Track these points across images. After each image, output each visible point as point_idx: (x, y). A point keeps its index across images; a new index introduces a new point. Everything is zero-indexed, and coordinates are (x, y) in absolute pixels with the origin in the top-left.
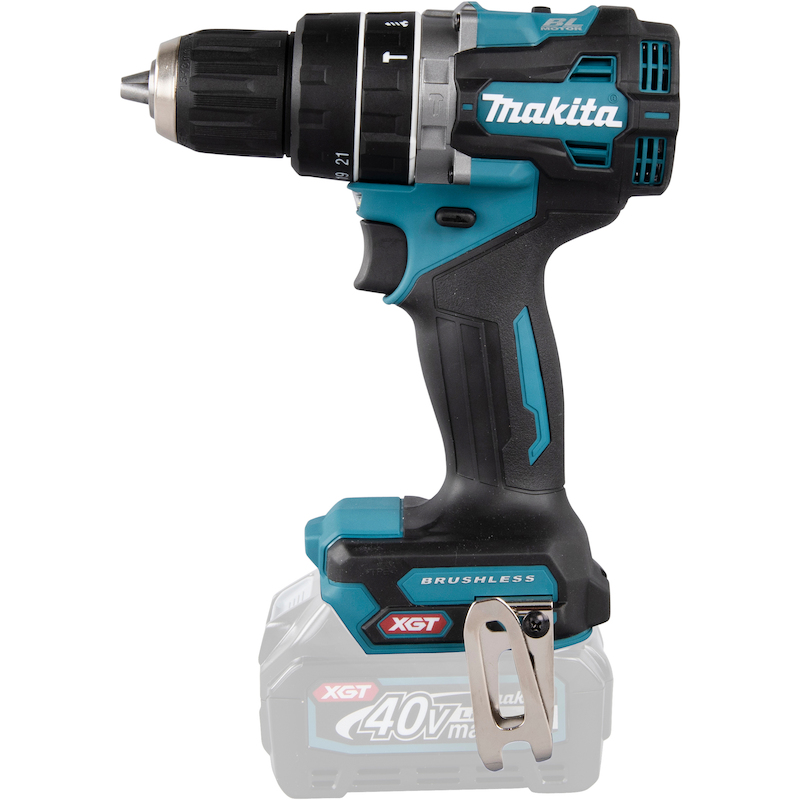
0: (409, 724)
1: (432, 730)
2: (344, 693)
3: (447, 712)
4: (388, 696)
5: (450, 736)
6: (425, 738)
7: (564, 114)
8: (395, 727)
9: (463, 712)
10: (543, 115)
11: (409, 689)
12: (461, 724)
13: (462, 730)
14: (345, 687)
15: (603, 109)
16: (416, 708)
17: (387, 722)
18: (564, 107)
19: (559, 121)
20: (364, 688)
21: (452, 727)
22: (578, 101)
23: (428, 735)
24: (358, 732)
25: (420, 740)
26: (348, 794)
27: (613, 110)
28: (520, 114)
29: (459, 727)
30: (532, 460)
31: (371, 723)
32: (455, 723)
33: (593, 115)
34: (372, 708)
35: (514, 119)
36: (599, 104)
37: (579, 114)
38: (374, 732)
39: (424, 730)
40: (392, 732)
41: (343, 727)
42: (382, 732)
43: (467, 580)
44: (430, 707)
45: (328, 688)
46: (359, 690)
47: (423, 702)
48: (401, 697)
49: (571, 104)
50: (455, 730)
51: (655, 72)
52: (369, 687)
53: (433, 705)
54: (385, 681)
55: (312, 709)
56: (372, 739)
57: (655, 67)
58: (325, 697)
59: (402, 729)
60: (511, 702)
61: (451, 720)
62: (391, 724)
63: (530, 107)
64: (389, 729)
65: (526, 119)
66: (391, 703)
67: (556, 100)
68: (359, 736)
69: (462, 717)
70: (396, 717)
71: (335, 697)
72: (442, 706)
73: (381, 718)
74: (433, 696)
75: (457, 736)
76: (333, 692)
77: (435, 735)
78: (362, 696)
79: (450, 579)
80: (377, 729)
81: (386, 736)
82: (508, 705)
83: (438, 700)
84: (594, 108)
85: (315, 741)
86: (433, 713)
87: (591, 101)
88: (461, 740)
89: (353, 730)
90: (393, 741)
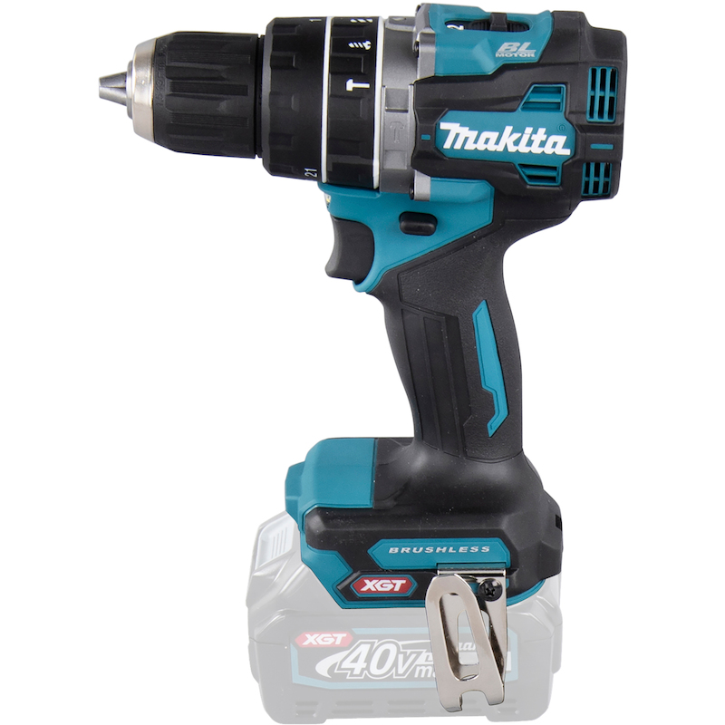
0: (380, 665)
1: (401, 671)
2: (323, 640)
3: (413, 656)
4: (361, 643)
5: (416, 676)
6: (394, 677)
7: (517, 143)
8: (368, 668)
9: (428, 656)
10: (497, 143)
11: (380, 637)
12: (426, 666)
13: (427, 671)
14: (323, 636)
15: (553, 138)
16: (386, 653)
17: (361, 664)
18: (516, 136)
19: (512, 149)
20: (340, 637)
21: (418, 669)
22: (529, 130)
23: (397, 674)
24: (336, 671)
25: (390, 679)
26: (328, 720)
27: (561, 139)
28: (476, 142)
29: (424, 669)
30: (491, 432)
31: (346, 664)
32: (420, 666)
33: (543, 144)
34: (347, 652)
35: (470, 146)
36: (548, 134)
37: (530, 143)
38: (349, 672)
39: (394, 670)
40: (366, 672)
41: (322, 667)
42: (357, 672)
43: (430, 550)
44: (399, 652)
45: (308, 636)
46: (336, 638)
47: (393, 649)
48: (372, 644)
49: (523, 133)
50: (421, 671)
51: (602, 99)
52: (345, 635)
53: (401, 650)
54: (358, 631)
55: (294, 653)
56: (348, 677)
57: (602, 94)
58: (306, 643)
59: (374, 670)
60: (469, 648)
61: (416, 663)
62: (365, 665)
63: (485, 135)
64: (363, 670)
65: (481, 146)
66: (364, 649)
67: (509, 129)
68: (336, 675)
69: (427, 660)
70: (368, 660)
71: (314, 643)
72: (409, 651)
73: (355, 660)
74: (400, 643)
75: (423, 676)
76: (312, 639)
77: (403, 675)
78: (338, 642)
79: (415, 549)
80: (352, 670)
81: (361, 675)
82: (467, 651)
83: (405, 647)
84: (544, 138)
85: (298, 678)
86: (401, 657)
87: (542, 131)
88: (426, 678)
89: (331, 670)
90: (367, 679)
